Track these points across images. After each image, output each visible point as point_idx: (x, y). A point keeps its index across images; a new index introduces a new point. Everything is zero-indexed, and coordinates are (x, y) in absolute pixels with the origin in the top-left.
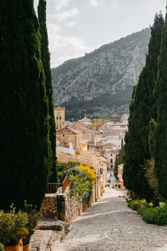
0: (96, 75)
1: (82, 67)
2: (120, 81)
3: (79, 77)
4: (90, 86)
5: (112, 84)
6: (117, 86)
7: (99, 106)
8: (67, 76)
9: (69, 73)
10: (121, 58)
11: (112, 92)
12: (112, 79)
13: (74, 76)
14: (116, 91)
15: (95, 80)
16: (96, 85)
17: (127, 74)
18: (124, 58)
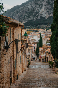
0: (27, 12)
1: (21, 8)
2: (38, 15)
3: (20, 13)
4: (24, 17)
5: (34, 16)
6: (36, 17)
7: (28, 26)
8: (15, 13)
9: (15, 12)
10: (38, 4)
11: (34, 19)
12: (34, 14)
13: (17, 13)
14: (36, 19)
15: (26, 15)
16: (27, 17)
17: (40, 12)
18: (39, 5)
